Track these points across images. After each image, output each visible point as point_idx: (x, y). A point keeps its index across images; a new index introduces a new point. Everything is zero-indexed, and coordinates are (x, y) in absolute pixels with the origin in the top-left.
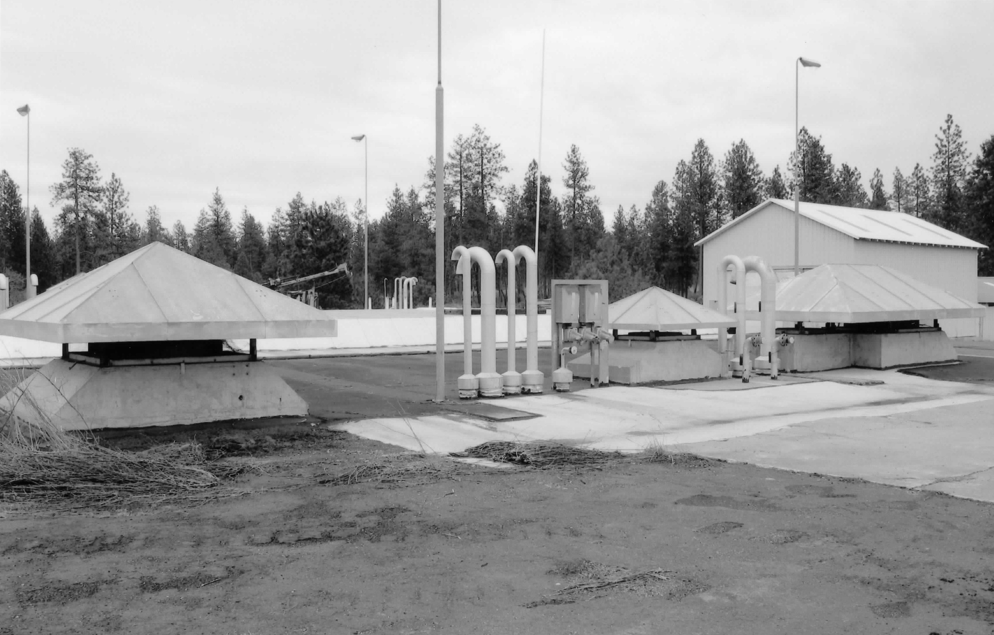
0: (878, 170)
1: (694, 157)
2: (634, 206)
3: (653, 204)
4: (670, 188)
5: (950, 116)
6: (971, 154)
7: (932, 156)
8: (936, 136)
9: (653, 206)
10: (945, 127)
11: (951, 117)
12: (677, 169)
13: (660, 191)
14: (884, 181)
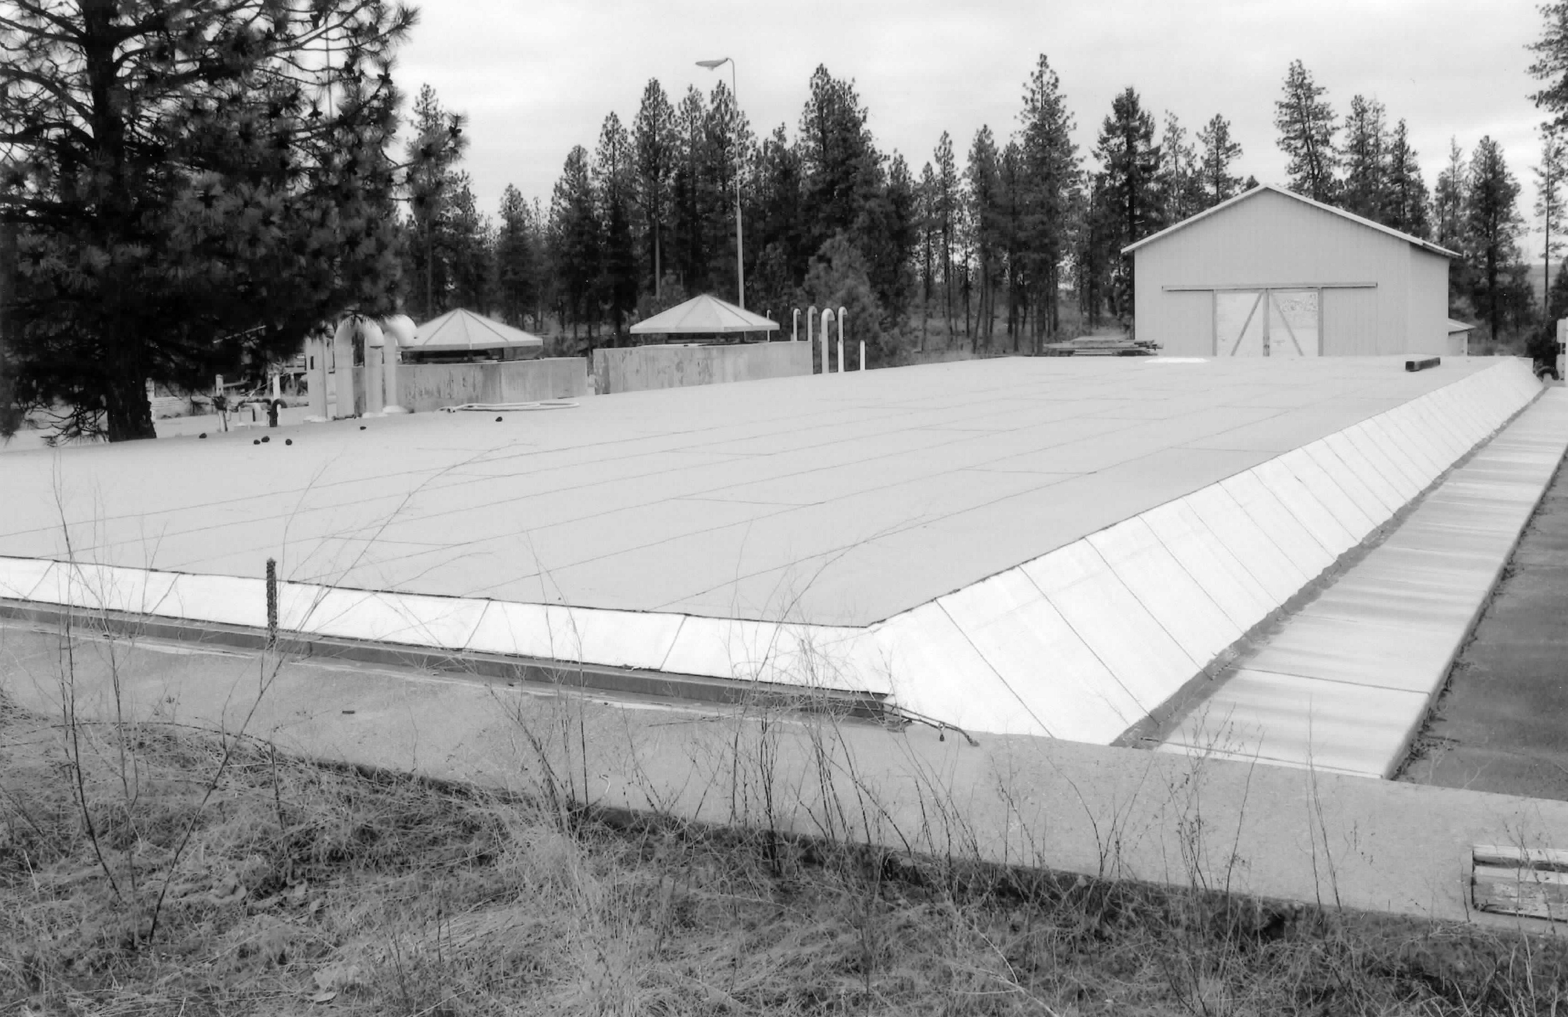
0: (946, 135)
1: (644, 108)
2: (511, 186)
3: (564, 183)
4: (592, 159)
5: (1043, 57)
6: (1073, 113)
7: (1018, 114)
8: (1024, 85)
9: (566, 187)
10: (1036, 70)
11: (1045, 57)
12: (605, 126)
13: (575, 162)
14: (954, 149)
